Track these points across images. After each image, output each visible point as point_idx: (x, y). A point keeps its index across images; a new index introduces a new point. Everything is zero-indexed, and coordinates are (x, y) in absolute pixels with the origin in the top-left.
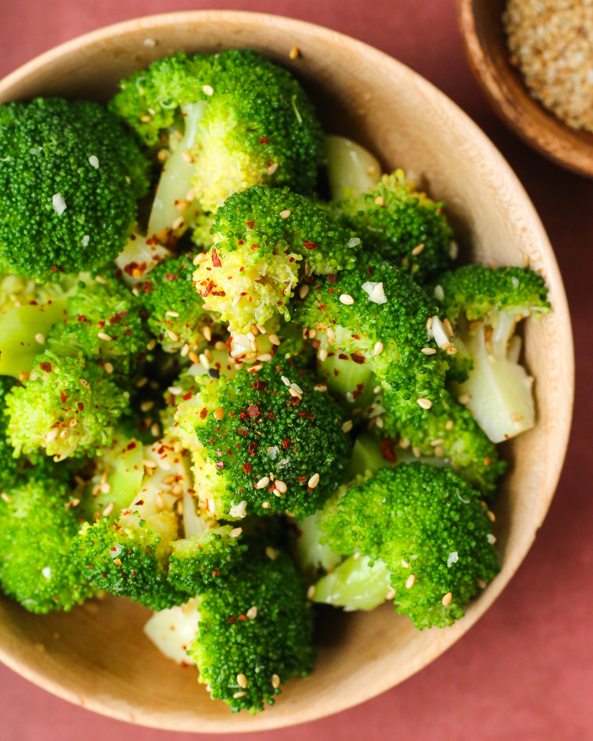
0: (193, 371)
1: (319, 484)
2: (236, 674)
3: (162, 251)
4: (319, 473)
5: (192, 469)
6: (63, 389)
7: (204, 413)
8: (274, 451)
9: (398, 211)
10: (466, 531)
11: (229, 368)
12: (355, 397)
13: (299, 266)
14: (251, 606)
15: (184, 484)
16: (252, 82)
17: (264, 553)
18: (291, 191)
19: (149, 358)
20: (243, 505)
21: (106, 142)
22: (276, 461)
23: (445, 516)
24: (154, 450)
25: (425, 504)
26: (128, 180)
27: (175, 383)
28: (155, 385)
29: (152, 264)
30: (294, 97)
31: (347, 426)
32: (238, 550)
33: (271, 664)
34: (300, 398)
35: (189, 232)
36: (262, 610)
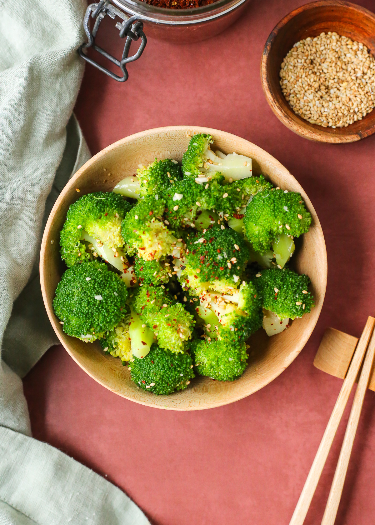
0: (179, 275)
1: (239, 246)
2: (296, 305)
3: (131, 269)
4: (234, 244)
5: (214, 290)
6: (166, 324)
7: (196, 277)
8: (219, 257)
9: (152, 176)
10: (278, 200)
11: (183, 262)
12: (213, 221)
13: (157, 220)
14: (274, 290)
15: (219, 296)
16: (83, 210)
17: (257, 278)
18: (128, 212)
19: (168, 290)
20: (235, 276)
21: (82, 272)
22: (223, 257)
23: (269, 205)
24: (202, 302)
25: (262, 211)
26: (99, 270)
27: (181, 285)
28: (179, 294)
29: (133, 275)
30: (94, 197)
31: (223, 227)
32: (251, 285)
33: (298, 291)
34: (205, 239)
35: (128, 256)
36: (277, 286)
